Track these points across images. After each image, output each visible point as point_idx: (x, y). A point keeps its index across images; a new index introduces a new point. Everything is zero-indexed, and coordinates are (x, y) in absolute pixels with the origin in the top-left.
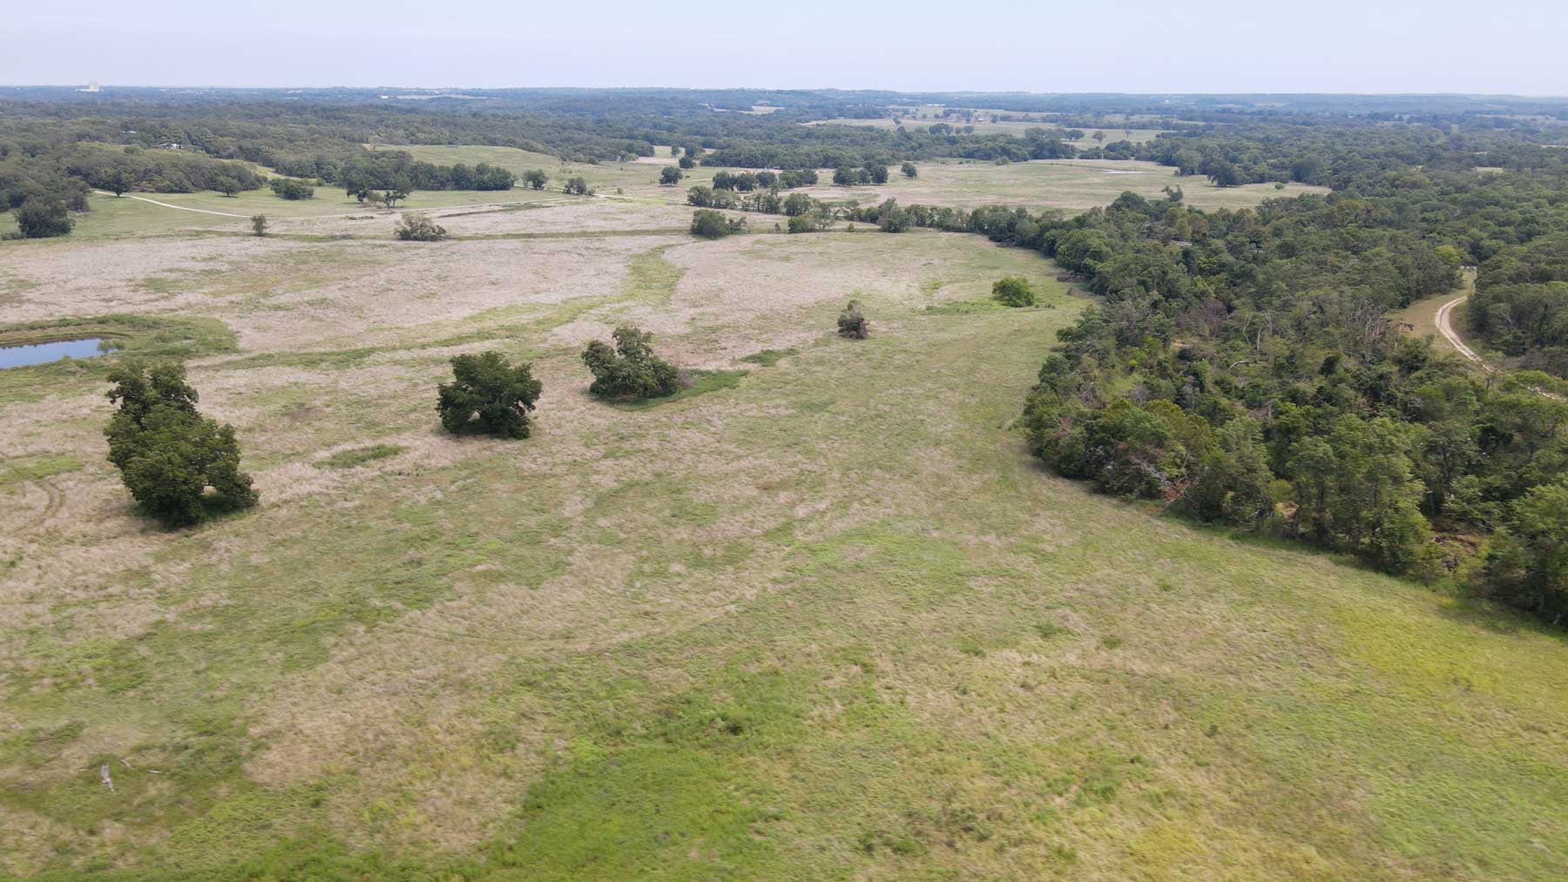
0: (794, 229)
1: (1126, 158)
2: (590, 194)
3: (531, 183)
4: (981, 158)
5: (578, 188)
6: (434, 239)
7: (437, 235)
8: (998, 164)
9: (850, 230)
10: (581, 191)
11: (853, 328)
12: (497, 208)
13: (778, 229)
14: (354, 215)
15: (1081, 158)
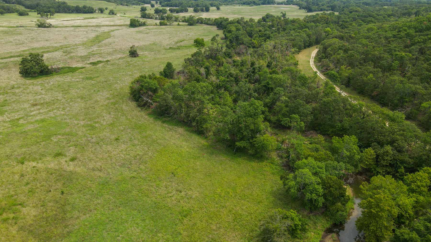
0: (161, 24)
1: (290, 4)
2: (116, 15)
3: (100, 11)
4: (247, 4)
5: (112, 13)
6: (48, 27)
7: (50, 26)
8: (250, 6)
9: (179, 25)
10: (113, 14)
11: (133, 54)
12: (81, 18)
13: (156, 25)
14: (33, 20)
15: (277, 4)
